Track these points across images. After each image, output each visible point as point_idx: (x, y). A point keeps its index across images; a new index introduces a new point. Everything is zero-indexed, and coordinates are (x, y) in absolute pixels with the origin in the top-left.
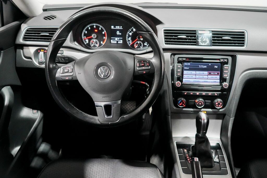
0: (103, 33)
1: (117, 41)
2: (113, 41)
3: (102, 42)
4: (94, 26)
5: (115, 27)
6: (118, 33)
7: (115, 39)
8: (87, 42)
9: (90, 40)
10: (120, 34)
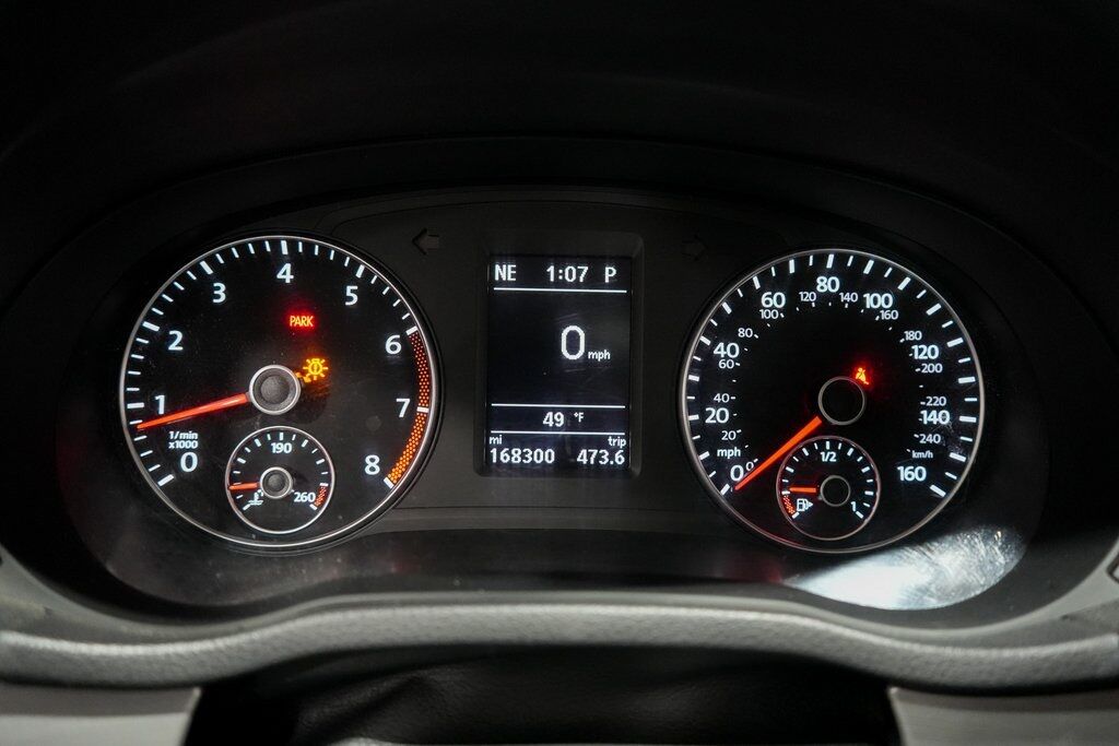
0: (392, 346)
1: (566, 449)
2: (510, 442)
3: (372, 465)
4: (276, 261)
5: (530, 271)
6: (575, 344)
7: (535, 420)
8: (190, 464)
9: (218, 435)
10: (603, 355)
